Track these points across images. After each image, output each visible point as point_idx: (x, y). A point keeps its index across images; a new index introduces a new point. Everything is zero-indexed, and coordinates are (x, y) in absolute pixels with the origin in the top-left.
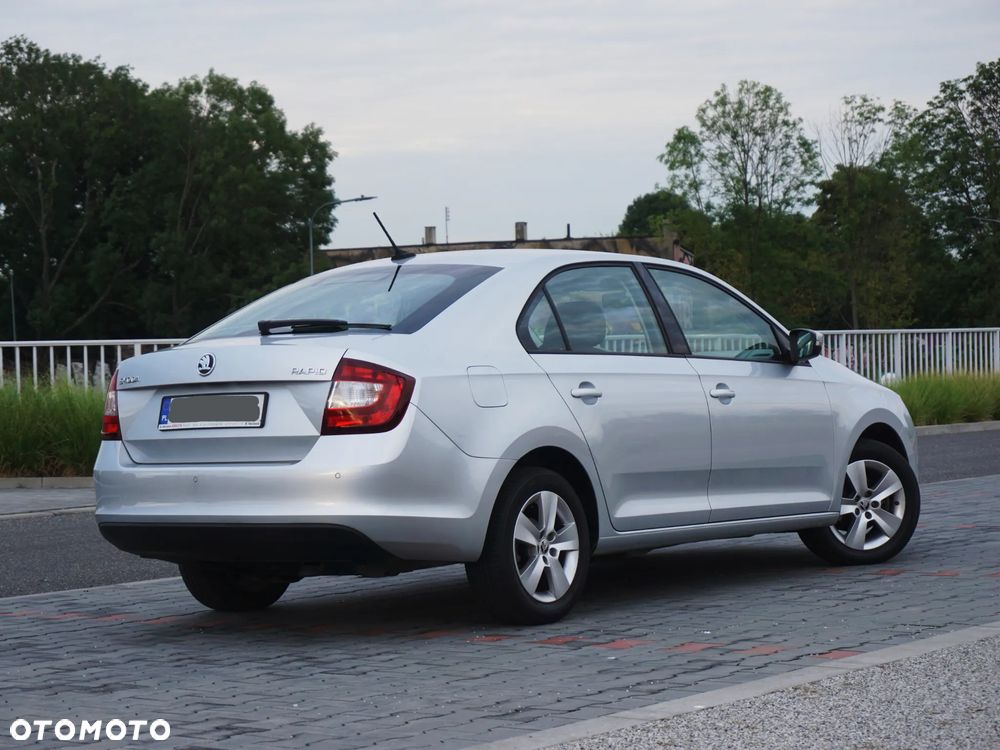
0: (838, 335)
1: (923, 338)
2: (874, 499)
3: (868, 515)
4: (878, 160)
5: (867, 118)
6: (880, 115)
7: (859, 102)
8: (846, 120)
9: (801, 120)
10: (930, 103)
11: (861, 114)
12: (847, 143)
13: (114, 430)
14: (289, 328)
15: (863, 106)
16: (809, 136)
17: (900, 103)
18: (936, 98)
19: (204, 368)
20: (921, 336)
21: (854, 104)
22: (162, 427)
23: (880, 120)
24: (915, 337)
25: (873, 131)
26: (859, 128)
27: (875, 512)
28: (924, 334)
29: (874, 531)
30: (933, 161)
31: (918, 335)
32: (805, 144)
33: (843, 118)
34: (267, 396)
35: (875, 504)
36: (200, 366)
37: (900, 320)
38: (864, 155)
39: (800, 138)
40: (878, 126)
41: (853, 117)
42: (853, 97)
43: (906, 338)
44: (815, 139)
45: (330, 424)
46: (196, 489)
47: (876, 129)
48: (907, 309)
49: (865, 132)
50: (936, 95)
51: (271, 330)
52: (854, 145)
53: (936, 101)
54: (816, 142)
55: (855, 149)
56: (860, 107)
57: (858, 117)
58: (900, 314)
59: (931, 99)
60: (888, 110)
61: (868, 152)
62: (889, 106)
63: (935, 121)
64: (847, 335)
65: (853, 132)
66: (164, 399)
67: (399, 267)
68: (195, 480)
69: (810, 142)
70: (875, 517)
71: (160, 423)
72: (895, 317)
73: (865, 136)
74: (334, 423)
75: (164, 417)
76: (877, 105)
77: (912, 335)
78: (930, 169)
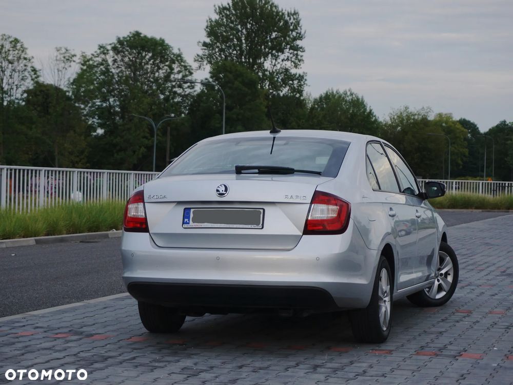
0: (40, 170)
1: (90, 174)
2: (441, 272)
3: (438, 281)
4: (72, 81)
5: (67, 60)
6: (74, 59)
7: (64, 51)
8: (57, 60)
9: (33, 57)
10: (93, 55)
11: (64, 57)
12: (56, 71)
13: (144, 226)
14: (257, 171)
15: (65, 53)
16: (38, 67)
17: (84, 53)
18: (96, 52)
19: (221, 192)
20: (89, 173)
21: (61, 52)
22: (185, 226)
23: (74, 61)
24: (86, 174)
25: (70, 66)
26: (63, 65)
27: (441, 279)
28: (91, 173)
29: (440, 288)
30: (93, 84)
31: (87, 173)
32: (34, 70)
33: (55, 58)
34: (264, 210)
35: (441, 274)
36: (218, 191)
37: (80, 164)
38: (64, 78)
39: (32, 67)
40: (72, 64)
41: (60, 58)
42: (61, 48)
43: (81, 174)
44: (40, 68)
45: (309, 228)
46: (218, 264)
47: (72, 66)
48: (84, 159)
49: (66, 67)
50: (95, 51)
51: (243, 171)
52: (60, 73)
53: (95, 54)
54: (40, 70)
55: (61, 75)
56: (64, 53)
57: (63, 59)
58: (80, 161)
59: (93, 53)
60: (78, 56)
61: (67, 77)
62: (79, 55)
63: (95, 64)
64: (45, 171)
65: (60, 66)
66: (185, 209)
67: (274, 138)
68: (218, 259)
69: (37, 69)
70: (441, 281)
71: (183, 224)
72: (77, 162)
73: (66, 69)
74: (312, 228)
75: (186, 220)
76: (73, 53)
77: (84, 172)
78: (92, 87)
